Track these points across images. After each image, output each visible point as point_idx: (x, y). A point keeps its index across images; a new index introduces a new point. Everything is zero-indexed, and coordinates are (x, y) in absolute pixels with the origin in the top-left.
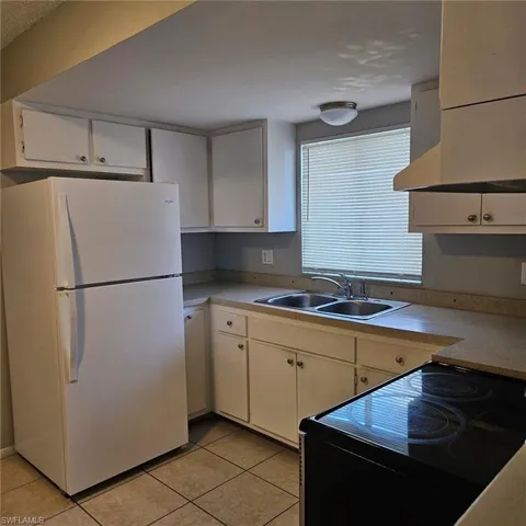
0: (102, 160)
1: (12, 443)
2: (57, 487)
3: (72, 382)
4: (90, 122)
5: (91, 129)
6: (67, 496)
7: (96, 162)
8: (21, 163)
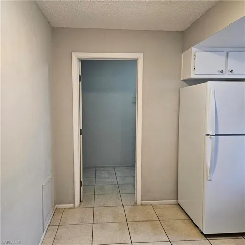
0: (232, 72)
1: (177, 199)
2: (198, 227)
3: (209, 180)
4: (227, 53)
5: (227, 56)
6: (202, 233)
7: (228, 73)
8: (193, 76)
